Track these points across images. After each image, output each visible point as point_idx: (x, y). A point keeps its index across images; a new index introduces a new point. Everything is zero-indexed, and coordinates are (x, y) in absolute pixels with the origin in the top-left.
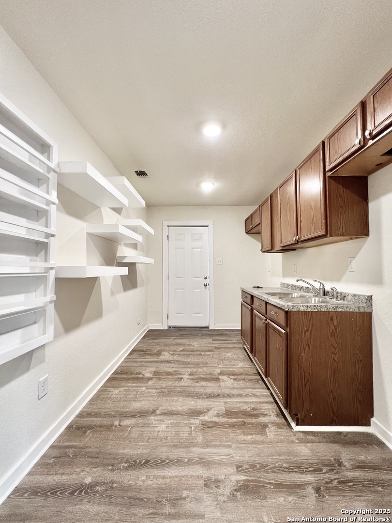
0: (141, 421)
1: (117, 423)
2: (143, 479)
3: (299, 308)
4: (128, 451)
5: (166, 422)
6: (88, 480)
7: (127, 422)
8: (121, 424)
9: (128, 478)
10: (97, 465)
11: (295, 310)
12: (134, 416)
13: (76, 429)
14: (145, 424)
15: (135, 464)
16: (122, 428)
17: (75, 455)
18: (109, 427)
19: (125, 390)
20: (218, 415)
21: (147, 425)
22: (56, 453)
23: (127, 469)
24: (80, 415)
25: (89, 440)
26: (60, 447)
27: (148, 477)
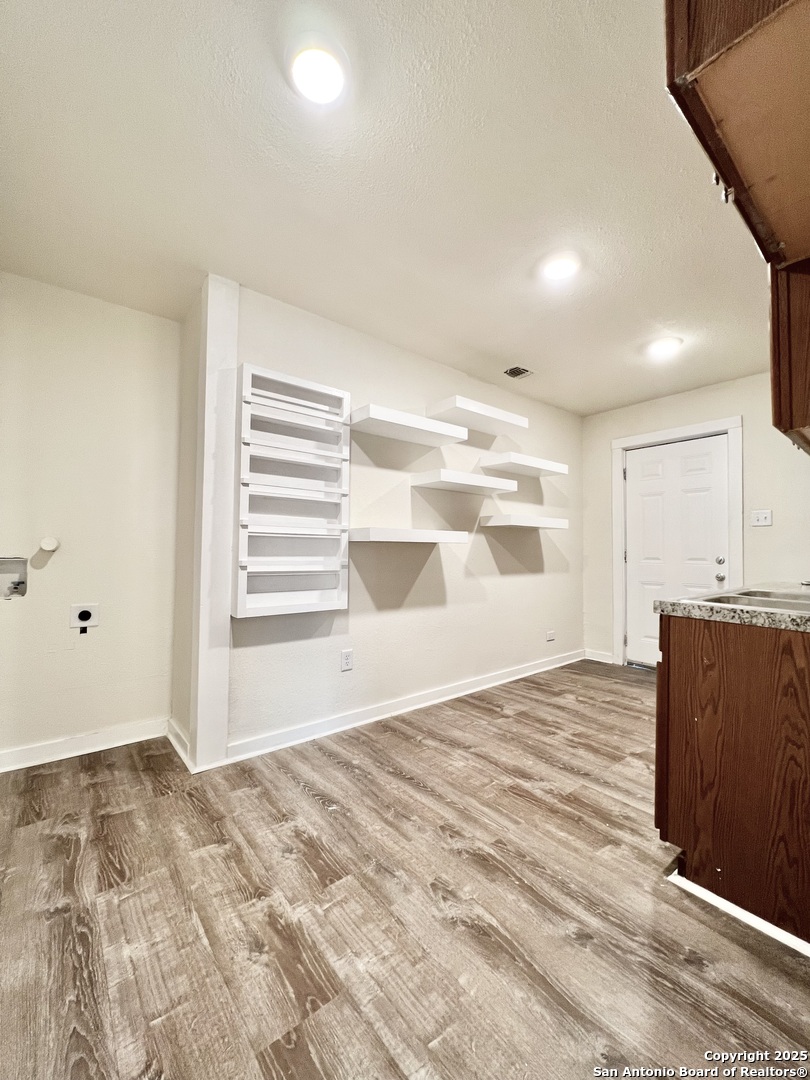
0: (444, 747)
1: (419, 738)
2: (394, 787)
3: (689, 612)
4: (404, 763)
5: (470, 762)
6: (355, 762)
7: (430, 742)
8: (423, 741)
9: (383, 778)
10: (371, 757)
11: (679, 614)
12: (442, 741)
13: (384, 727)
14: (445, 752)
15: (399, 774)
16: (420, 744)
17: (363, 742)
18: (408, 738)
19: (461, 716)
20: (550, 792)
21: (446, 754)
22: (352, 734)
23: (389, 773)
24: (396, 718)
25: (384, 739)
26: (359, 732)
27: (399, 788)
